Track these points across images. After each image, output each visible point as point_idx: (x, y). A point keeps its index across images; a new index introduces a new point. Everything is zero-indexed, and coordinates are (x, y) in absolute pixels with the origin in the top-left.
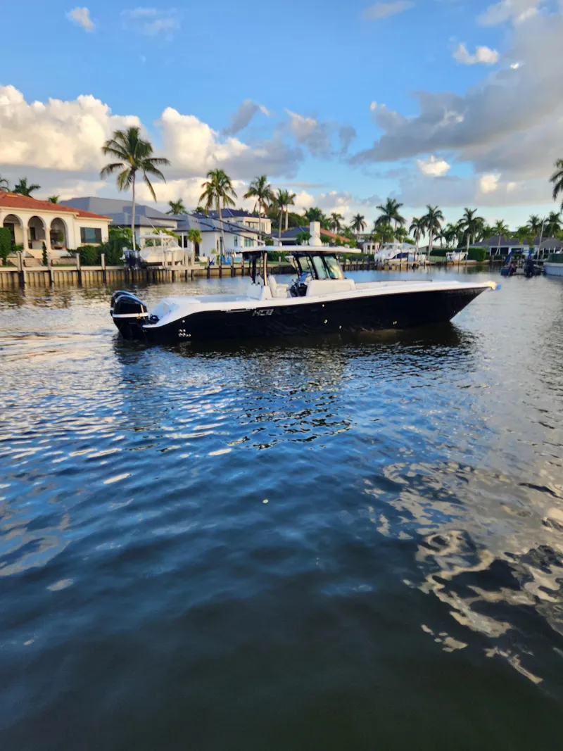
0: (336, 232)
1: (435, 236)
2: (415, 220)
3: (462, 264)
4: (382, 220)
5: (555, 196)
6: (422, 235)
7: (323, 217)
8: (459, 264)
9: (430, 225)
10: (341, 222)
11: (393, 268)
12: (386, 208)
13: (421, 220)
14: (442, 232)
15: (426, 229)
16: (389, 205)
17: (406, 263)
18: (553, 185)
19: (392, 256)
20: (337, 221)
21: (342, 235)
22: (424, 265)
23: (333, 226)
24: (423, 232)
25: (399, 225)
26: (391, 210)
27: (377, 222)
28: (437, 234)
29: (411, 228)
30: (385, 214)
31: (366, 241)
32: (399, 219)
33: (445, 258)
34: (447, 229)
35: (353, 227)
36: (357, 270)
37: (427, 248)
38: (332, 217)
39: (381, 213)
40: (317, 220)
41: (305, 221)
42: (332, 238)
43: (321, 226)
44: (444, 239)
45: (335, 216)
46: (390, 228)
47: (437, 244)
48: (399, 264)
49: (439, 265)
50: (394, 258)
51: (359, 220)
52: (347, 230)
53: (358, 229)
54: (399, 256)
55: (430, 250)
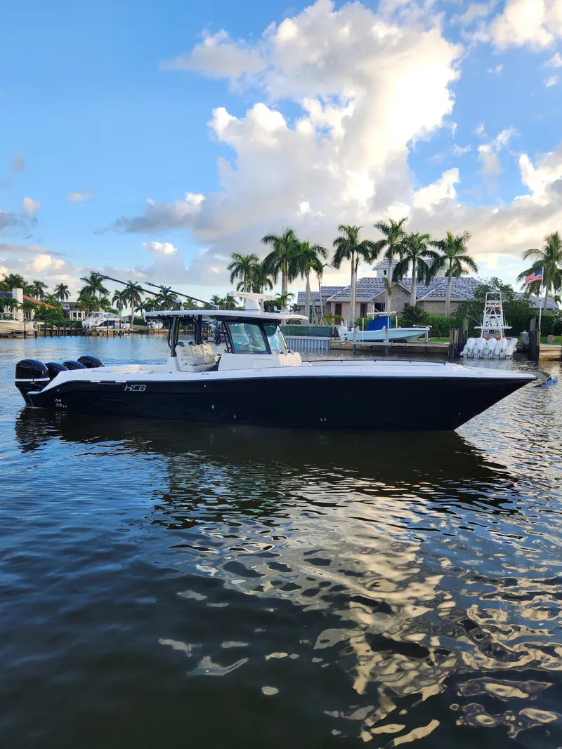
0: (39, 299)
1: (136, 308)
2: (117, 292)
3: (161, 332)
4: (85, 292)
5: (232, 281)
6: (124, 306)
7: (25, 283)
8: (159, 332)
9: (131, 298)
10: (43, 289)
11: (101, 334)
12: (90, 280)
13: (123, 293)
14: (141, 304)
15: (127, 301)
16: (93, 278)
17: (112, 330)
18: (229, 273)
19: (99, 324)
20: (40, 289)
21: (47, 302)
22: (129, 332)
23: (36, 294)
24: (126, 304)
25: (103, 296)
26: (95, 281)
27: (82, 293)
28: (137, 306)
29: (114, 299)
30: (89, 285)
31: (71, 309)
32: (104, 291)
33: (146, 327)
34: (146, 302)
35: (57, 295)
36: (65, 336)
37: (130, 317)
38: (34, 285)
39: (85, 284)
40: (20, 287)
41: (6, 287)
42: (37, 304)
43: (24, 294)
44: (144, 310)
45: (37, 283)
46: (94, 298)
47: (138, 314)
48: (106, 330)
49: (141, 332)
50: (101, 325)
51: (62, 290)
52: (51, 297)
53: (62, 298)
54: (106, 324)
55: (133, 320)
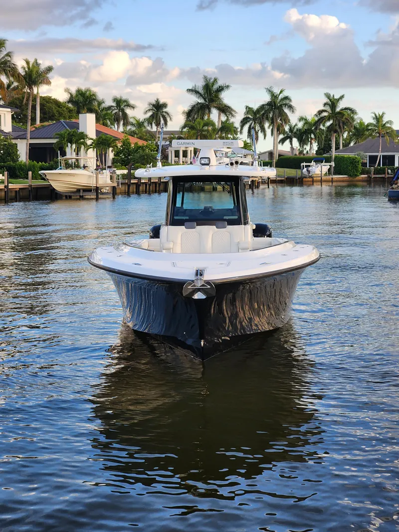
0: (121, 129)
1: (281, 136)
2: (249, 110)
3: (326, 181)
4: (195, 114)
6: (261, 135)
7: (100, 104)
8: (321, 181)
9: (272, 119)
10: (128, 111)
12: (202, 92)
13: (258, 111)
14: (291, 130)
15: (267, 125)
16: (207, 87)
20: (123, 111)
21: (132, 134)
22: (269, 181)
23: (117, 120)
24: (263, 130)
25: (223, 118)
26: (210, 94)
27: (189, 114)
28: (284, 132)
29: (244, 122)
30: (201, 101)
32: (225, 110)
33: (299, 171)
34: (300, 125)
35: (150, 121)
37: (271, 154)
38: (114, 104)
39: (194, 100)
40: (90, 111)
41: (70, 111)
42: (116, 139)
43: (97, 120)
44: (295, 140)
45: (119, 102)
46: (210, 123)
47: (285, 148)
49: (291, 182)
51: (158, 110)
52: (140, 125)
53: (158, 124)
55: (276, 157)
